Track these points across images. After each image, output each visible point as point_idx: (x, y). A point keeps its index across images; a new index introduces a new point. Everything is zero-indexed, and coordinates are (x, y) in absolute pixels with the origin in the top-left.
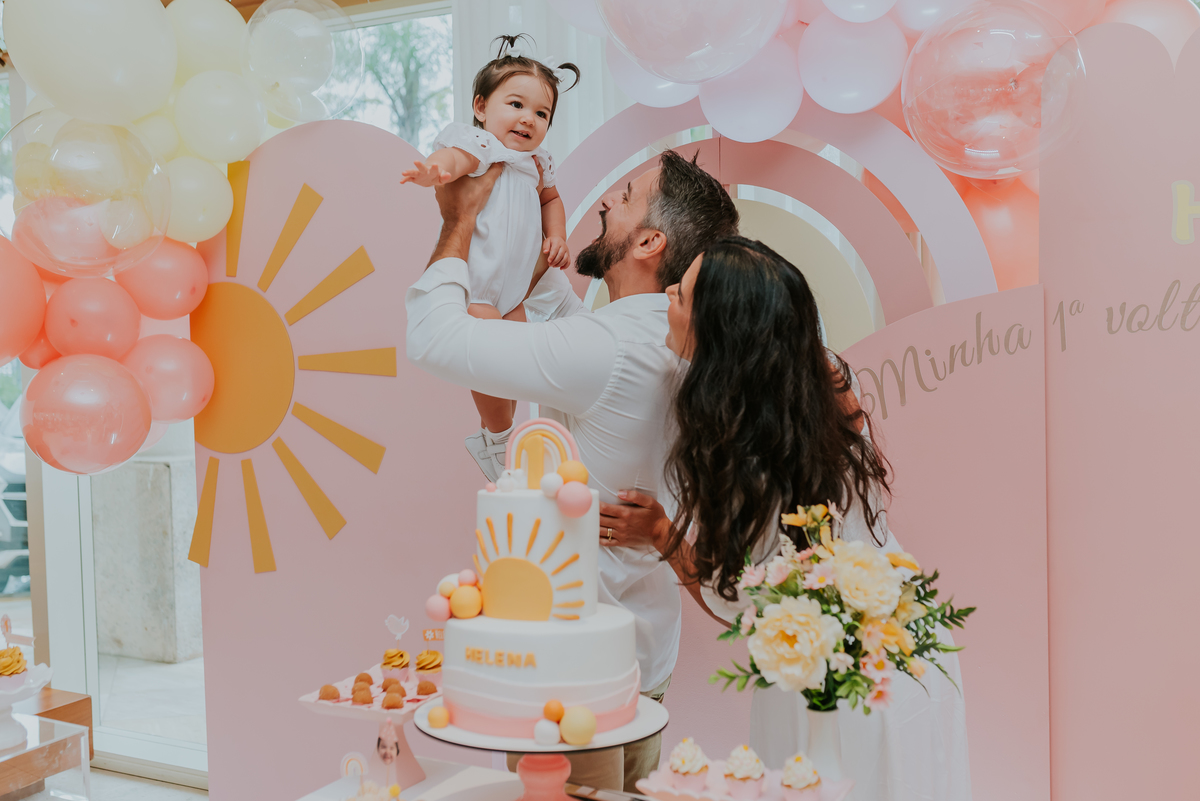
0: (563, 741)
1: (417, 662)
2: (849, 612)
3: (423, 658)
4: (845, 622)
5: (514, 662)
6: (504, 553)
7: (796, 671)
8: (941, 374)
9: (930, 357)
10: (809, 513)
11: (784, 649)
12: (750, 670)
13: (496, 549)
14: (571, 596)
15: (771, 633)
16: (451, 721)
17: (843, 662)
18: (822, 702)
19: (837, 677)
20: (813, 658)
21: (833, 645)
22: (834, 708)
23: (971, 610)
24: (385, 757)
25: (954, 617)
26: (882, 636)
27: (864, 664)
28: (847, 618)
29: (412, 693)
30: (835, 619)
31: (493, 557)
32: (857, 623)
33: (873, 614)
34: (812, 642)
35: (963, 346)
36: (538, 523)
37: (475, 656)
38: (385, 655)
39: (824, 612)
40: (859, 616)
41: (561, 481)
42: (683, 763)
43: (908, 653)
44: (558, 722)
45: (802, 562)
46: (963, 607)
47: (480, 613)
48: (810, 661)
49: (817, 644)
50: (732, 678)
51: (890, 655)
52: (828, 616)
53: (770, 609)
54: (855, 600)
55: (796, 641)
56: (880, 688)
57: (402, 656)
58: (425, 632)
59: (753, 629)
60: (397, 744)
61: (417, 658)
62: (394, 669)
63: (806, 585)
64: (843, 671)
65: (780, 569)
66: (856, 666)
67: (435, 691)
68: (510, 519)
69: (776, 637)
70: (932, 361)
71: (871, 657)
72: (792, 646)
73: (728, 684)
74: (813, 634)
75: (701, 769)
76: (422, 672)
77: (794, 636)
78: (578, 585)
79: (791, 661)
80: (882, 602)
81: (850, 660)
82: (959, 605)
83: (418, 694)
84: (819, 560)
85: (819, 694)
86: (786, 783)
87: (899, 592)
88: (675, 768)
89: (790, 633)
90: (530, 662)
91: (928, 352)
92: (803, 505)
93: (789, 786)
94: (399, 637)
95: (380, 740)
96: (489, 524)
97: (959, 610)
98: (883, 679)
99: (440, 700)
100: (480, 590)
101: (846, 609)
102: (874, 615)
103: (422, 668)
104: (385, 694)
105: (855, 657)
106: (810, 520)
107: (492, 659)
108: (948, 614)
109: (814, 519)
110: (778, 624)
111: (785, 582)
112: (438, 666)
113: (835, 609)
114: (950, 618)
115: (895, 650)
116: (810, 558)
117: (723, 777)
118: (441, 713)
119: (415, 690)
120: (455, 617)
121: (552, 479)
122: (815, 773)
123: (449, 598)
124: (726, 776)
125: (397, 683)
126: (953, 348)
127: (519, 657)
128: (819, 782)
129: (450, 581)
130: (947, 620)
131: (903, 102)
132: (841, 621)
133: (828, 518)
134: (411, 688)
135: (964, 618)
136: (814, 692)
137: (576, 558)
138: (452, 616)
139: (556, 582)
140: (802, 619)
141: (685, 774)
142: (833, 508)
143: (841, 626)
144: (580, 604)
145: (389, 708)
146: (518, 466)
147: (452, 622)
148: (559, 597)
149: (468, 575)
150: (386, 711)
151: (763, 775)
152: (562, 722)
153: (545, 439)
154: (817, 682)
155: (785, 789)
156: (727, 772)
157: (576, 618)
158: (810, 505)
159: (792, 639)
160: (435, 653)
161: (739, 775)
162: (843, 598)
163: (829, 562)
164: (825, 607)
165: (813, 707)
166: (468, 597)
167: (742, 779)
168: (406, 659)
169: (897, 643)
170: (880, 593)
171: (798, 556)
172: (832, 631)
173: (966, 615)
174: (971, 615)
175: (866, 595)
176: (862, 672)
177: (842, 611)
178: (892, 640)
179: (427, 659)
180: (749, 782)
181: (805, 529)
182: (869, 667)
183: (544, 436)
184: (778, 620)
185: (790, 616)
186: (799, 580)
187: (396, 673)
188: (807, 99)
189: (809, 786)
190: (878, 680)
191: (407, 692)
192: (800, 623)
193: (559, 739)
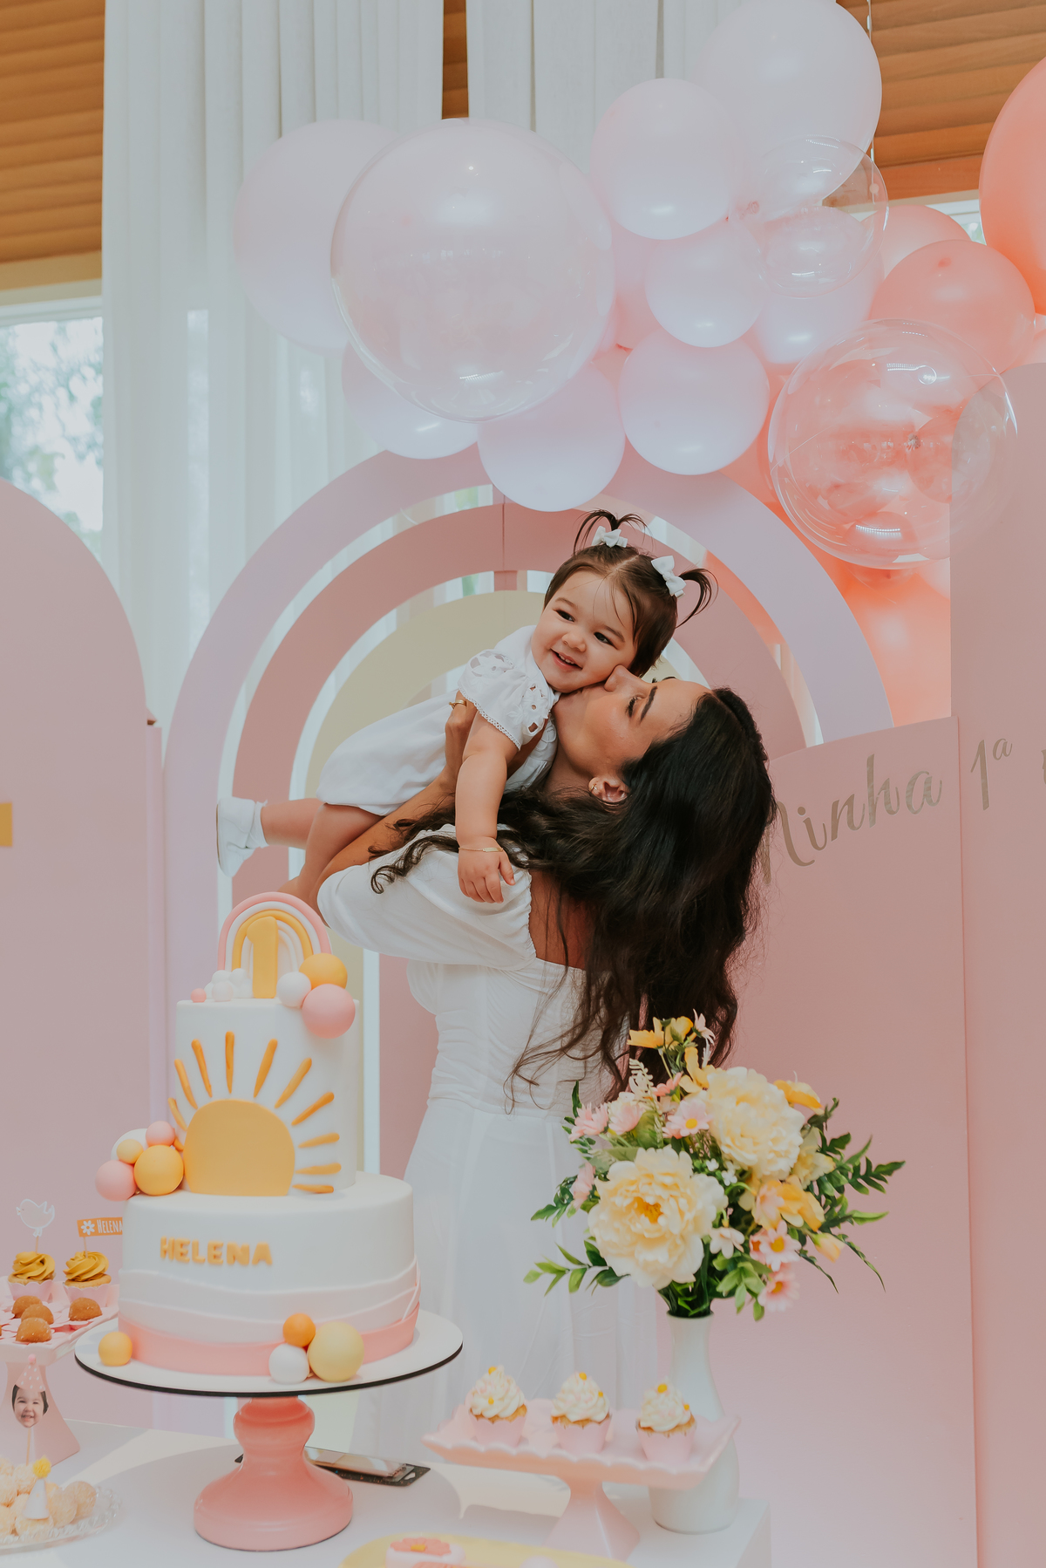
0: (313, 1375)
1: (67, 1270)
2: (732, 1168)
3: (77, 1263)
4: (727, 1183)
5: (237, 1257)
6: (220, 1093)
7: (660, 1256)
8: (820, 841)
9: (804, 817)
10: (668, 1029)
11: (642, 1224)
12: (586, 1260)
13: (208, 1088)
14: (321, 1156)
15: (622, 1202)
16: (134, 1355)
17: (727, 1241)
18: (691, 1304)
19: (717, 1264)
20: (682, 1237)
21: (713, 1216)
22: (707, 1313)
23: (896, 1166)
24: (24, 1416)
25: (873, 1176)
26: (781, 1202)
27: (757, 1244)
28: (730, 1178)
29: (62, 1319)
30: (713, 1179)
31: (202, 1099)
32: (743, 1185)
33: (766, 1170)
34: (682, 1213)
35: (850, 802)
36: (273, 1047)
37: (176, 1251)
38: (16, 1262)
39: (695, 1170)
40: (744, 1175)
41: (308, 984)
42: (491, 1402)
43: (815, 1227)
44: (306, 1348)
45: (659, 1098)
46: (885, 1162)
47: (180, 1187)
48: (679, 1241)
49: (689, 1216)
50: (560, 1273)
51: (791, 1230)
52: (703, 1176)
53: (618, 1169)
54: (739, 1151)
55: (661, 1214)
56: (779, 1278)
57: (42, 1262)
58: (80, 1223)
59: (593, 1198)
60: (44, 1395)
61: (68, 1264)
62: (31, 1282)
63: (669, 1131)
64: (728, 1254)
65: (628, 1110)
66: (745, 1245)
67: (99, 1314)
68: (229, 1041)
69: (629, 1207)
70: (808, 822)
71: (765, 1233)
72: (654, 1220)
73: (555, 1282)
74: (682, 1201)
75: (517, 1410)
76: (75, 1285)
77: (657, 1206)
78: (332, 1139)
79: (652, 1243)
80: (779, 1155)
81: (738, 1237)
82: (879, 1158)
83: (72, 1319)
84: (684, 1094)
85: (686, 1293)
86: (643, 1425)
87: (800, 1140)
88: (477, 1412)
89: (650, 1200)
90: (263, 1256)
91: (802, 811)
92: (660, 1018)
93: (649, 1429)
94: (38, 1232)
95: (16, 1388)
96: (196, 1048)
97: (879, 1166)
98: (782, 1265)
99: (115, 1323)
100: (179, 1150)
101: (728, 1165)
102: (767, 1173)
103: (73, 1280)
104: (18, 1321)
105: (744, 1232)
106: (669, 1038)
107: (203, 1253)
108: (863, 1172)
109: (675, 1038)
110: (633, 1188)
111: (635, 1128)
112: (101, 1275)
113: (712, 1165)
114: (866, 1178)
115: (798, 1222)
116: (671, 1094)
117: (549, 1421)
118: (121, 1342)
119: (67, 1312)
120: (142, 1193)
121: (294, 980)
122: (687, 1408)
123: (133, 1165)
124: (555, 1419)
125: (38, 1302)
126: (835, 805)
127: (246, 1250)
128: (692, 1421)
129: (134, 1139)
130: (860, 1181)
131: (771, 459)
132: (721, 1182)
133: (694, 1035)
134: (60, 1311)
135: (887, 1177)
136: (679, 1289)
137: (329, 1099)
138: (138, 1191)
139: (300, 1135)
140: (668, 1180)
141: (493, 1419)
142: (700, 1022)
143: (721, 1188)
144: (334, 1169)
145: (28, 1340)
146: (237, 963)
147: (138, 1201)
148: (304, 1159)
149: (162, 1129)
150: (24, 1346)
151: (608, 1416)
152: (310, 1348)
153: (280, 923)
154: (686, 1274)
155: (644, 1433)
156: (556, 1413)
157: (328, 1190)
158: (668, 1017)
159: (653, 1211)
160: (95, 1256)
161: (573, 1418)
162: (724, 1149)
163: (698, 1099)
164: (698, 1163)
165: (677, 1312)
166: (162, 1162)
167: (577, 1422)
168: (50, 1266)
169: (800, 1212)
170: (775, 1141)
171: (654, 1091)
172: (710, 1197)
173: (889, 1172)
174: (896, 1173)
175: (755, 1144)
176: (753, 1256)
177: (722, 1168)
178: (794, 1207)
179: (84, 1266)
180: (589, 1426)
181: (661, 1052)
182: (764, 1248)
183: (278, 918)
184: (632, 1183)
185: (650, 1176)
186: (658, 1128)
187: (33, 1289)
188: (630, 452)
189: (678, 1426)
190: (775, 1267)
191: (55, 1316)
192: (665, 1186)
193: (307, 1373)
